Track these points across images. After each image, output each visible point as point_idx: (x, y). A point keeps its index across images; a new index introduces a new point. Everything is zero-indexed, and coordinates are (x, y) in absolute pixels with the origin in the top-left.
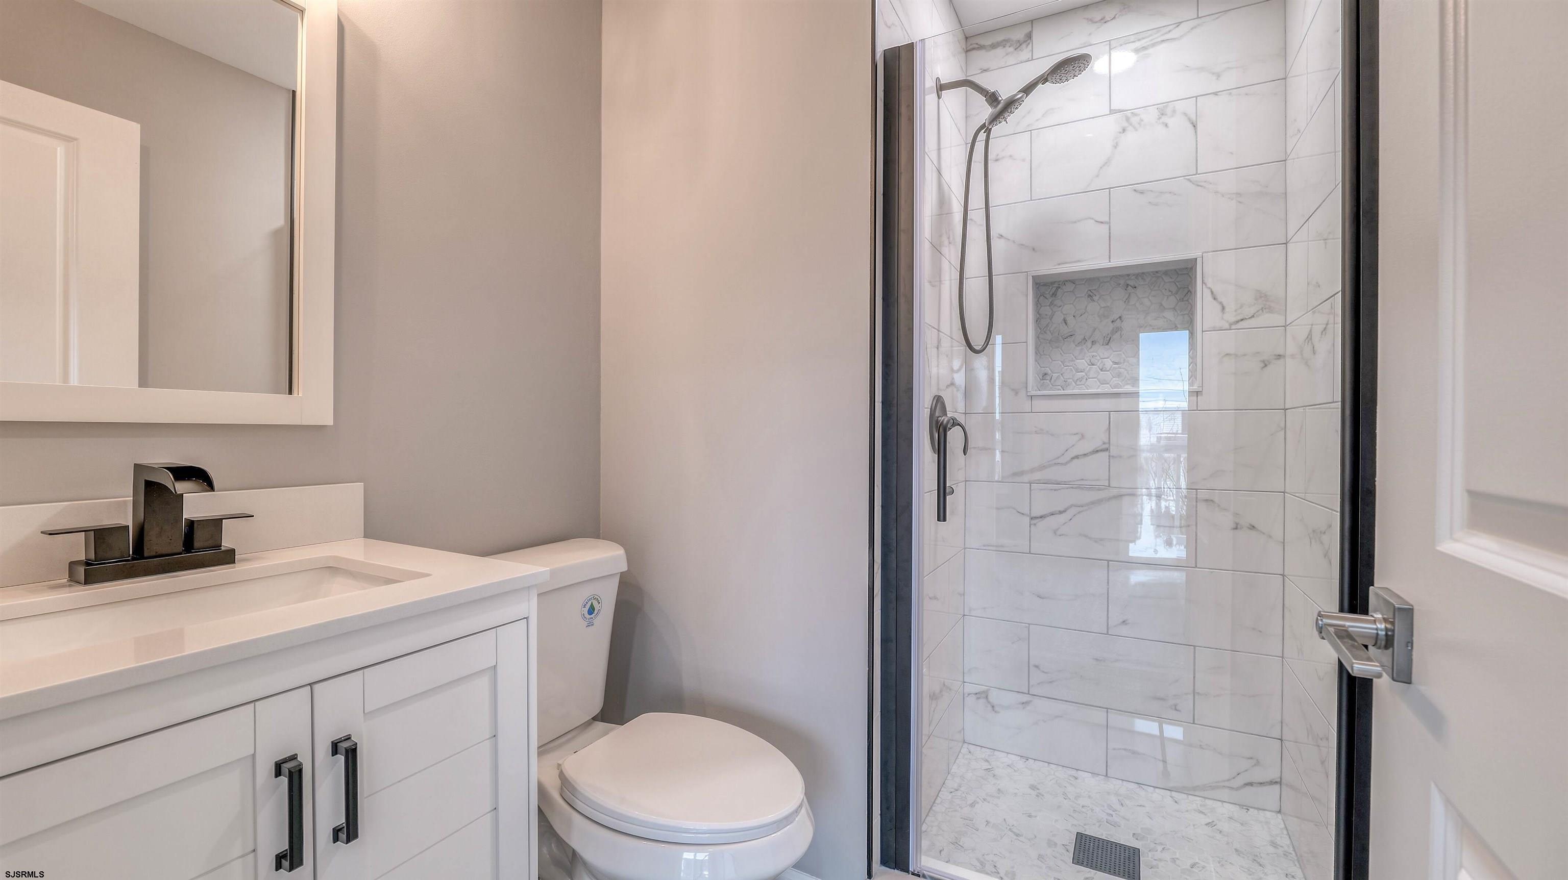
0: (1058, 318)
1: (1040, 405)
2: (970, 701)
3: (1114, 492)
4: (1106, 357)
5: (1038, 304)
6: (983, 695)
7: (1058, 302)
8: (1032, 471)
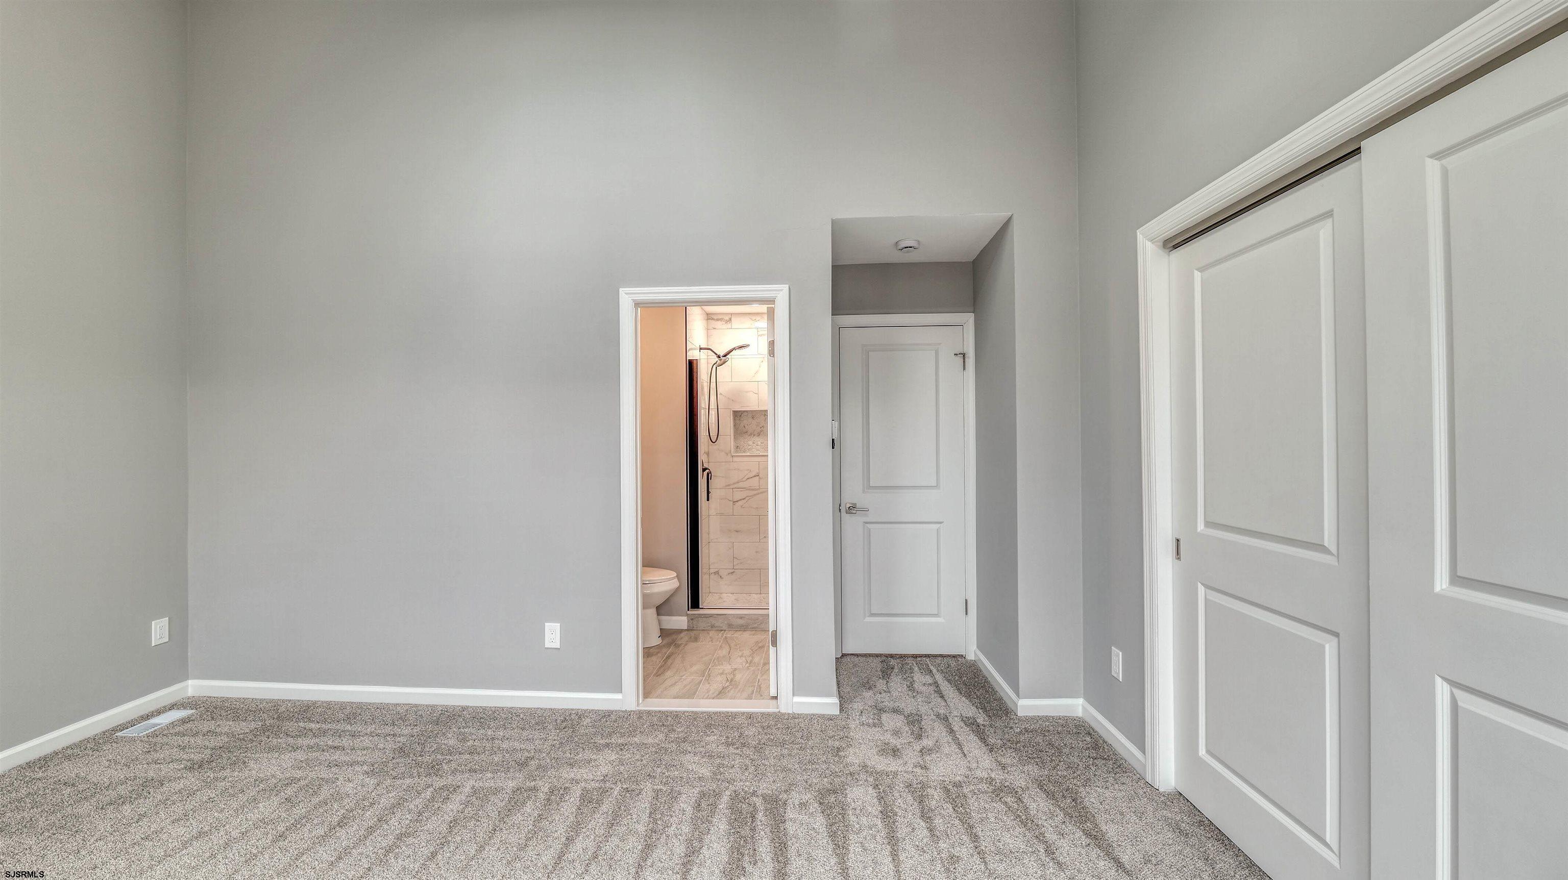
0: (742, 425)
1: (735, 459)
2: (712, 576)
3: (761, 490)
4: (758, 440)
5: (734, 420)
6: (717, 573)
7: (742, 419)
8: (734, 484)
